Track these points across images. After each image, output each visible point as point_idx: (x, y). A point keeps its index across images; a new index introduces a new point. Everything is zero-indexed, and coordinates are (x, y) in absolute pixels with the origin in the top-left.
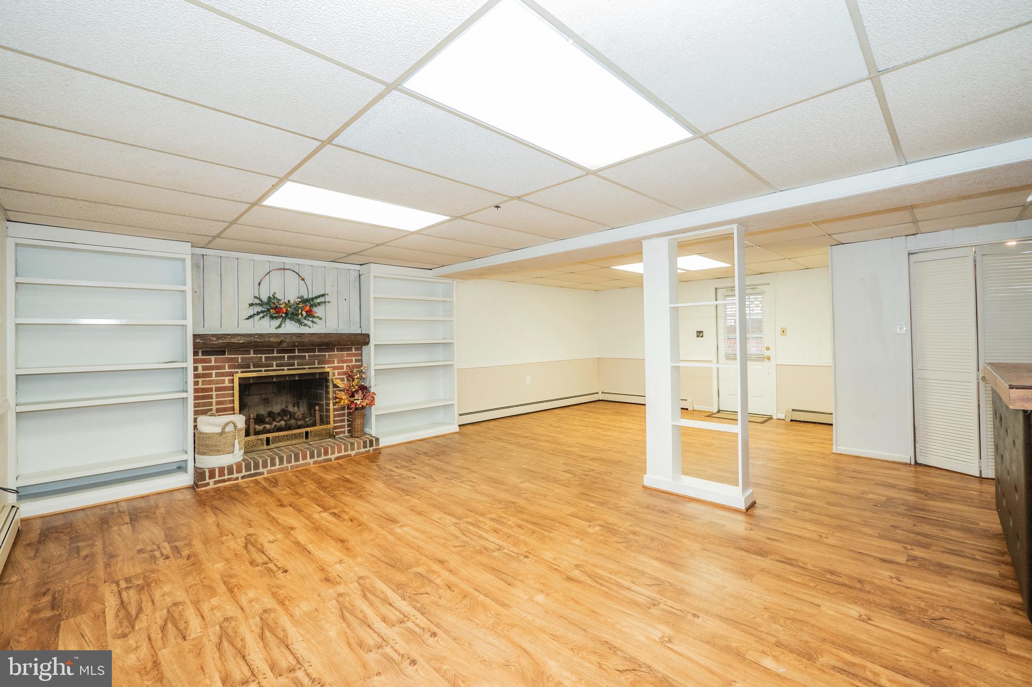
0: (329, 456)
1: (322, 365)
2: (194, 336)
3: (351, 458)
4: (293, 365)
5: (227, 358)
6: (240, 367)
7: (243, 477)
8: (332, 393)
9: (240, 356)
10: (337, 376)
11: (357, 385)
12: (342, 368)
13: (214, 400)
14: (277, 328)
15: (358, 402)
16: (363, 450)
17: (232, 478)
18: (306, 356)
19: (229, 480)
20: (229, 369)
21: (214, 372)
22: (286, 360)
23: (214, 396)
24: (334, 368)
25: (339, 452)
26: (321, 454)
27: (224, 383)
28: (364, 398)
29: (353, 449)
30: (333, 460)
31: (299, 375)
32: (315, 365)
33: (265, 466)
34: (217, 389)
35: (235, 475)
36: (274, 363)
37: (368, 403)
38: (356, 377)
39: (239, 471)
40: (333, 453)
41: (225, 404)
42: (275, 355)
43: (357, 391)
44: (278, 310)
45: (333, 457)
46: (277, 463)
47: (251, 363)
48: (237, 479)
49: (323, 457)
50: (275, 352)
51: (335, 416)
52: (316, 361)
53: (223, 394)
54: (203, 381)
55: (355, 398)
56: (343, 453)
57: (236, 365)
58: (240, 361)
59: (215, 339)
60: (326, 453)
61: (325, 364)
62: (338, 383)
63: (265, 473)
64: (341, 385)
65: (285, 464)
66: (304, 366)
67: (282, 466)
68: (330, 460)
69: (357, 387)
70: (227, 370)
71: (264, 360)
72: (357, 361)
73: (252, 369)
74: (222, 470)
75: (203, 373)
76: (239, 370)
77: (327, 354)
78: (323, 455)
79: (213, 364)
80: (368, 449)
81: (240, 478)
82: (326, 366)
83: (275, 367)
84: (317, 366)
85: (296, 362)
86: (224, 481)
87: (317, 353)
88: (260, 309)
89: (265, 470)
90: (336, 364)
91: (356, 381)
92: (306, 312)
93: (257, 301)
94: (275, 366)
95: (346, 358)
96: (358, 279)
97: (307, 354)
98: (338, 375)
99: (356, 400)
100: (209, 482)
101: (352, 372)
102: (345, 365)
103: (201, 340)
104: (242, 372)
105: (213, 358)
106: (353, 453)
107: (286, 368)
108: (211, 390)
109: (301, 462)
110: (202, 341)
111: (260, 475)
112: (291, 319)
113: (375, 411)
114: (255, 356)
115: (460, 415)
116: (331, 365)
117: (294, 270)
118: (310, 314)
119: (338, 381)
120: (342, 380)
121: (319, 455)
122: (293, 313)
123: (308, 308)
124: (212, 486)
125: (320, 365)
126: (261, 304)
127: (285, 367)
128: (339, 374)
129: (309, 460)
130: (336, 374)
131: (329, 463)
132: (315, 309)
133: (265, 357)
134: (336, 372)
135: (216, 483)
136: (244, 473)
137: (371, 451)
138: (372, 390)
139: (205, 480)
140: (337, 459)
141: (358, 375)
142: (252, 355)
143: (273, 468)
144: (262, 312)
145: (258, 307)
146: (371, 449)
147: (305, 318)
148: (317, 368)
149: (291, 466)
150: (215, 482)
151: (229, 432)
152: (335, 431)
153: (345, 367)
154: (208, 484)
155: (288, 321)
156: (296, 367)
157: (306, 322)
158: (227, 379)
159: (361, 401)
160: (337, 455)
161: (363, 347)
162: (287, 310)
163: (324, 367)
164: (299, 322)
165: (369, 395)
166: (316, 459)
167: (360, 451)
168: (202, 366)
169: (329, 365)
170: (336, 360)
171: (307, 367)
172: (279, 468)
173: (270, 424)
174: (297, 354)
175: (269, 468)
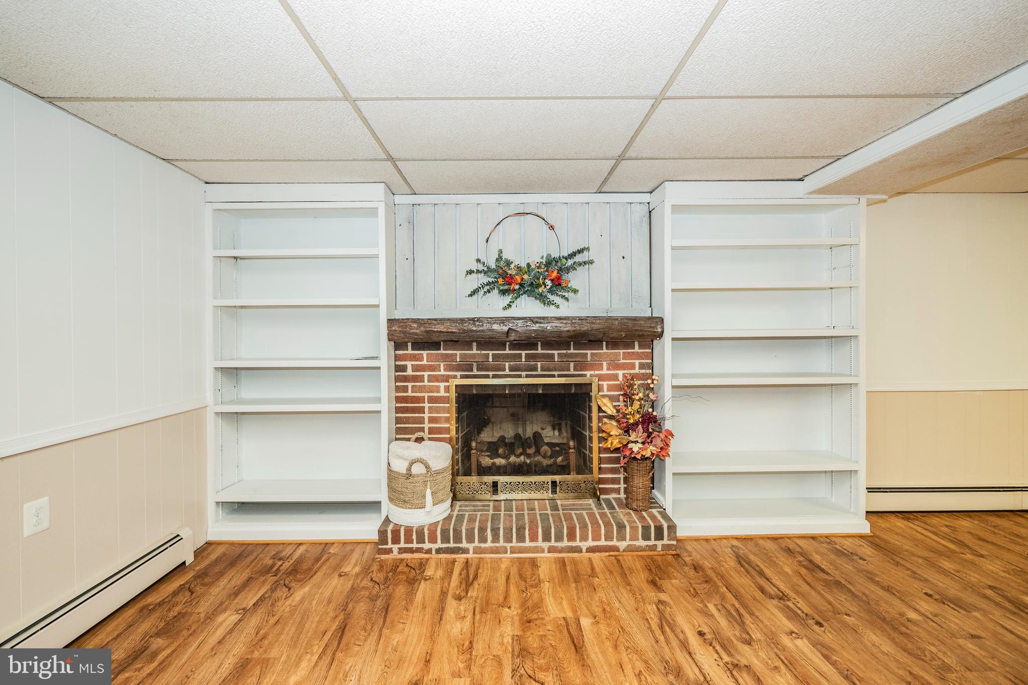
0: (577, 543)
1: (581, 371)
2: (389, 321)
3: (616, 553)
4: (535, 369)
5: (442, 355)
6: (459, 368)
7: (438, 551)
8: (597, 421)
9: (458, 353)
10: (606, 393)
11: (638, 412)
12: (615, 377)
13: (426, 416)
14: (505, 309)
15: (636, 448)
16: (642, 543)
17: (422, 548)
18: (554, 354)
19: (419, 550)
20: (445, 370)
21: (426, 374)
22: (523, 360)
23: (426, 410)
24: (601, 378)
25: (596, 538)
26: (563, 536)
27: (438, 392)
28: (649, 438)
29: (622, 538)
30: (584, 550)
31: (545, 386)
32: (569, 370)
33: (470, 540)
34: (432, 400)
35: (427, 546)
36: (507, 364)
37: (655, 452)
38: (637, 398)
39: (433, 540)
40: (584, 538)
41: (440, 423)
42: (507, 351)
43: (636, 424)
44: (509, 280)
45: (584, 545)
46: (490, 538)
47: (474, 363)
48: (429, 551)
49: (565, 543)
50: (507, 346)
51: (601, 460)
52: (572, 364)
53: (438, 407)
54: (413, 386)
55: (631, 439)
56: (603, 542)
57: (454, 365)
58: (458, 360)
59: (415, 325)
60: (571, 536)
61: (587, 370)
62: (605, 405)
63: (471, 551)
64: (610, 410)
65: (502, 543)
66: (552, 370)
67: (497, 545)
68: (578, 550)
69: (638, 416)
70: (442, 372)
71: (491, 359)
72: (642, 366)
73: (475, 372)
74: (409, 530)
75: (413, 375)
76: (458, 374)
77: (589, 352)
78: (565, 538)
79: (425, 362)
80: (652, 542)
81: (434, 552)
82: (588, 373)
83: (507, 372)
84: (572, 372)
85: (539, 364)
86: (411, 551)
87: (572, 351)
88: (484, 279)
89: (471, 547)
90: (605, 371)
91: (636, 405)
92: (552, 280)
93: (481, 267)
94: (507, 370)
95: (622, 361)
96: (646, 219)
97: (556, 352)
98: (609, 390)
99: (632, 442)
100: (392, 548)
101: (631, 386)
102: (620, 373)
103: (400, 327)
104: (462, 377)
105: (425, 353)
106: (622, 545)
107: (524, 374)
108: (421, 400)
109: (528, 543)
110: (400, 329)
111: (462, 553)
112: (530, 293)
113: (671, 466)
114: (479, 352)
115: (871, 490)
116: (597, 372)
117: (539, 214)
118: (558, 284)
119: (606, 401)
120: (612, 399)
121: (559, 538)
122: (532, 283)
123: (555, 274)
124: (395, 554)
125: (577, 371)
126: (488, 271)
127: (522, 371)
128: (610, 388)
129: (540, 543)
130: (605, 388)
131: (576, 555)
132: (565, 277)
133: (493, 355)
134: (605, 384)
135: (402, 551)
136: (439, 545)
137: (659, 548)
138: (668, 425)
139: (387, 544)
140: (591, 550)
141: (641, 395)
142: (475, 351)
143: (483, 545)
144: (488, 284)
145: (481, 275)
146: (659, 543)
147: (551, 291)
148: (572, 376)
149: (511, 547)
150: (400, 549)
151: (418, 476)
152: (601, 486)
153: (621, 378)
154: (390, 551)
155: (524, 298)
156: (539, 372)
157: (552, 297)
158: (442, 385)
159: (640, 446)
160: (590, 543)
161: (655, 342)
162: (522, 279)
163: (585, 376)
164: (542, 298)
165: (658, 436)
166: (553, 543)
167: (637, 543)
168: (412, 365)
169: (592, 372)
170: (605, 364)
171: (556, 373)
172: (491, 547)
173: (506, 457)
174: (540, 351)
175: (476, 544)
